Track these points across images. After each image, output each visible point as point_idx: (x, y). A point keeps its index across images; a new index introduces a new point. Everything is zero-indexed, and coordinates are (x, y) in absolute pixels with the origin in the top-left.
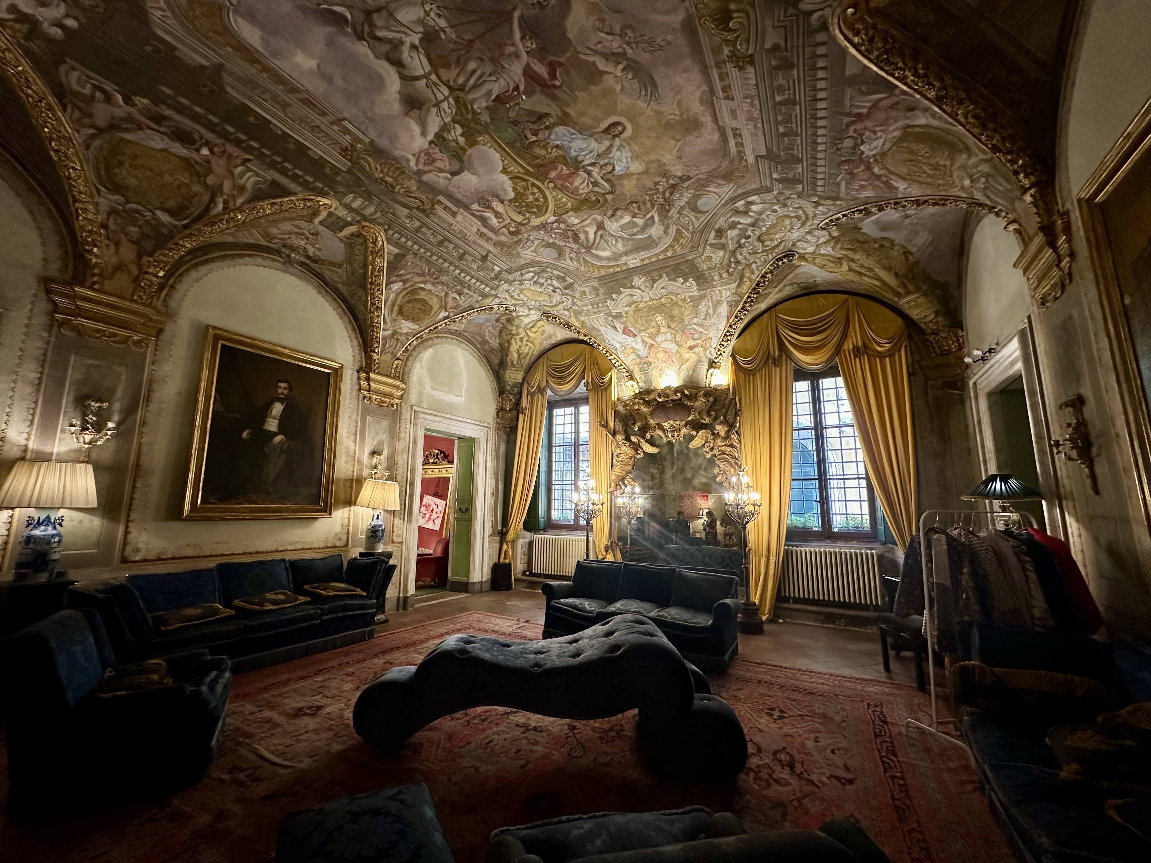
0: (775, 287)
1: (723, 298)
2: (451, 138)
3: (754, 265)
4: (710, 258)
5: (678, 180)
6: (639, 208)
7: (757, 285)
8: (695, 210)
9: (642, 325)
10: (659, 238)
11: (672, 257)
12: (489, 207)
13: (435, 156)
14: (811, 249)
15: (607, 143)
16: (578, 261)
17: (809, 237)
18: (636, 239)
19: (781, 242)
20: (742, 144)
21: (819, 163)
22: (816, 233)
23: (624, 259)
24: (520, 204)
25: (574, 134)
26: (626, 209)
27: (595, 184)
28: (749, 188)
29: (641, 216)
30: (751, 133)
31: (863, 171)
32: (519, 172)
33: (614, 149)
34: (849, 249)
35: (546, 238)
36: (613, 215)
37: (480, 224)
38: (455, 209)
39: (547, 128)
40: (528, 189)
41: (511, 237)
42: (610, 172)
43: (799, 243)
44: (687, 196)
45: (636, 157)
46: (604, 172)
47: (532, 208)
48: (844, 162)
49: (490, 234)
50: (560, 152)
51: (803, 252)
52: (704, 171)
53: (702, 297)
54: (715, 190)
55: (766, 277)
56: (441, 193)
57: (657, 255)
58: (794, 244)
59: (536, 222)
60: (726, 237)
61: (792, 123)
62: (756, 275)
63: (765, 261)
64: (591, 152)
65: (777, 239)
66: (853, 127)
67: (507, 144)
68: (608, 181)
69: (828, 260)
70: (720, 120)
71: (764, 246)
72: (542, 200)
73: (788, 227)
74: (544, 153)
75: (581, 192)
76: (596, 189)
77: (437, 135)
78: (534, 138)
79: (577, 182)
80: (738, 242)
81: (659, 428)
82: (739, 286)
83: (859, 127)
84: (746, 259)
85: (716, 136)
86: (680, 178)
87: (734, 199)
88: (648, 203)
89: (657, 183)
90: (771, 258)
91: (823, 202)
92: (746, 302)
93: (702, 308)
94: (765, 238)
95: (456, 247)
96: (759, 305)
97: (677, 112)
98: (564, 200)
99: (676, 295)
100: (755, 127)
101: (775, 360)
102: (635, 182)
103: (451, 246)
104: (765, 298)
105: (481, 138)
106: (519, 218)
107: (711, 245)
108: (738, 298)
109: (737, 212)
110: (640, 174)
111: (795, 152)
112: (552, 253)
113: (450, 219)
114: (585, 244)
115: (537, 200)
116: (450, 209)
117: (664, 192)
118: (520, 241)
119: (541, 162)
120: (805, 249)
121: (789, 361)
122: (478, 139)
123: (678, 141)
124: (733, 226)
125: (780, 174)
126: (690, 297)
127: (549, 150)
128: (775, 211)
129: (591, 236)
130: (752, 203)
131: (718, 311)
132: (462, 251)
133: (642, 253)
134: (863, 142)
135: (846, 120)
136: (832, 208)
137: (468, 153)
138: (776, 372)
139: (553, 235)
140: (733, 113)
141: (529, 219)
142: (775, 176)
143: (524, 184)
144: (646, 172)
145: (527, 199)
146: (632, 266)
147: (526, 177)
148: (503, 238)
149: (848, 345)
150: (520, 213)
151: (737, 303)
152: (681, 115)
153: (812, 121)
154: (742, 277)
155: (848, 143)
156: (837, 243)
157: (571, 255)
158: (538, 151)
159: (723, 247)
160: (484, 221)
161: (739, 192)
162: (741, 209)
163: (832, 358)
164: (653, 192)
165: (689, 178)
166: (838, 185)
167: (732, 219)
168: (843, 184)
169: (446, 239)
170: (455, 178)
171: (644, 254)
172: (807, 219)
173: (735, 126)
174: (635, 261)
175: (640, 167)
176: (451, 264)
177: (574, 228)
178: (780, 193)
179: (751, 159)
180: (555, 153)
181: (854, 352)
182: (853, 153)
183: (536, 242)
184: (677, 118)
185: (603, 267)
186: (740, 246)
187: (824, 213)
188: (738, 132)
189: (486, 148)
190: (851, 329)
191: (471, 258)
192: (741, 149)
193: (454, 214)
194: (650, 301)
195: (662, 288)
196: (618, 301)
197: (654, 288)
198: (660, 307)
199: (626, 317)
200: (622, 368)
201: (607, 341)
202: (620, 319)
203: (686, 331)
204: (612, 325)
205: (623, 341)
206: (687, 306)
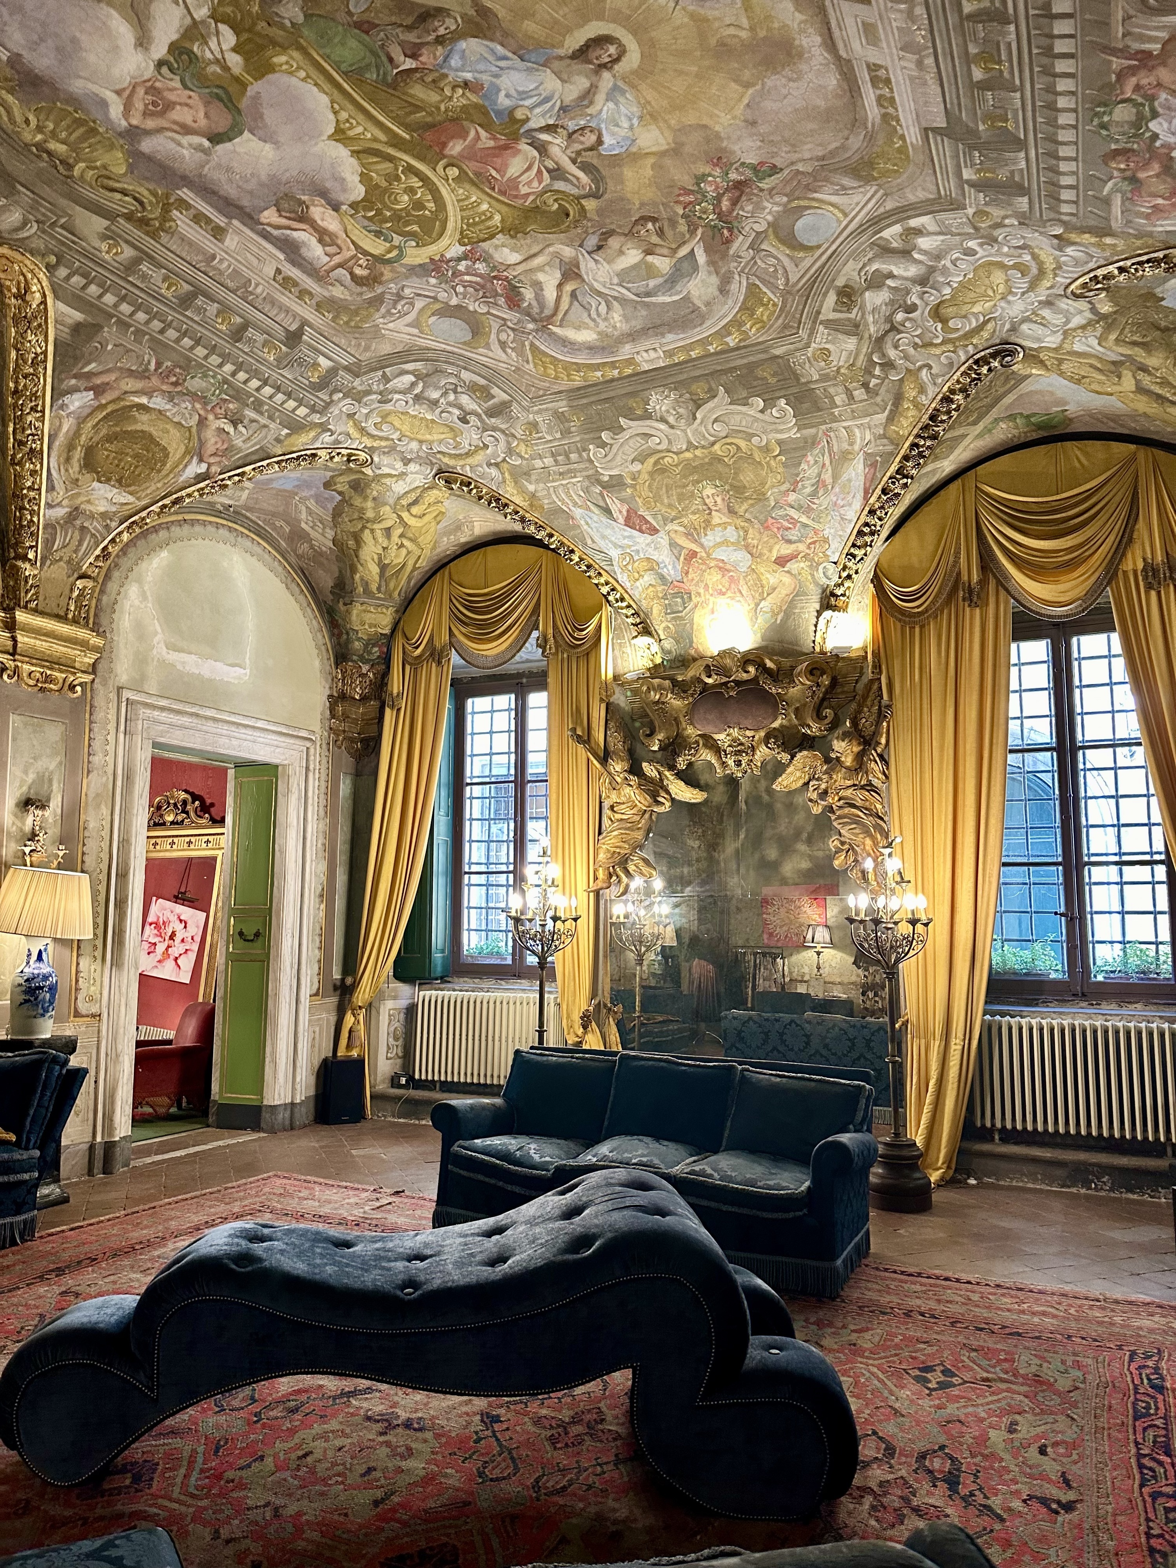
0: (975, 423)
1: (857, 447)
2: (208, 55)
3: (925, 371)
4: (825, 353)
5: (749, 173)
6: (661, 233)
7: (933, 418)
8: (791, 241)
9: (670, 506)
10: (708, 304)
11: (738, 348)
12: (304, 218)
13: (172, 97)
14: (1052, 341)
15: (582, 83)
16: (521, 353)
17: (1046, 313)
18: (654, 304)
19: (986, 323)
20: (892, 100)
21: (1063, 152)
22: (1064, 304)
23: (626, 351)
24: (379, 212)
25: (505, 58)
26: (630, 234)
27: (557, 173)
28: (912, 198)
29: (665, 251)
30: (912, 79)
31: (1157, 176)
32: (375, 139)
33: (600, 98)
34: (1134, 344)
35: (442, 296)
36: (600, 248)
37: (282, 256)
38: (220, 220)
39: (440, 41)
40: (397, 178)
41: (359, 289)
42: (591, 149)
43: (1024, 327)
44: (771, 209)
45: (650, 116)
46: (578, 147)
47: (408, 223)
48: (1116, 153)
49: (308, 283)
50: (474, 98)
51: (1035, 346)
52: (807, 155)
53: (810, 444)
54: (834, 199)
55: (952, 401)
56: (186, 181)
57: (704, 342)
58: (1014, 329)
59: (417, 255)
60: (862, 308)
61: (999, 62)
62: (931, 395)
63: (951, 364)
64: (547, 100)
65: (975, 315)
66: (1133, 81)
67: (345, 74)
68: (585, 167)
69: (1091, 366)
70: (840, 45)
71: (946, 329)
72: (431, 205)
73: (1001, 289)
74: (434, 97)
75: (524, 190)
76: (560, 185)
77: (173, 48)
78: (409, 64)
79: (515, 167)
80: (889, 319)
81: (706, 746)
82: (890, 419)
83: (1145, 82)
84: (906, 357)
85: (832, 80)
86: (755, 168)
87: (877, 222)
88: (682, 221)
89: (700, 179)
90: (963, 358)
91: (1073, 237)
92: (906, 458)
93: (809, 469)
94: (950, 311)
95: (225, 310)
96: (938, 464)
97: (745, 22)
98: (485, 207)
99: (749, 437)
100: (920, 64)
101: (970, 591)
102: (649, 172)
103: (212, 309)
104: (952, 449)
105: (283, 59)
106: (377, 247)
107: (828, 323)
108: (890, 448)
109: (885, 251)
110: (663, 154)
111: (1010, 125)
112: (458, 330)
113: (208, 243)
114: (536, 310)
115: (419, 205)
116: (209, 221)
117: (719, 198)
118: (378, 301)
119: (429, 119)
120: (1039, 340)
121: (1002, 593)
122: (275, 60)
123: (747, 85)
124: (876, 282)
125: (978, 171)
126: (780, 443)
127: (448, 92)
128: (970, 252)
129: (550, 294)
130: (918, 232)
131: (845, 477)
132: (239, 320)
133: (670, 337)
134: (1155, 115)
135: (1116, 63)
136: (1093, 250)
137: (250, 91)
138: (973, 618)
139: (460, 289)
140: (869, 31)
141: (399, 247)
142: (967, 174)
143: (387, 166)
144: (676, 151)
145: (397, 202)
146: (646, 367)
147: (391, 151)
148: (338, 292)
149: (1134, 562)
150: (378, 234)
151: (888, 457)
152: (752, 29)
153: (1045, 60)
154: (898, 398)
155: (1122, 114)
156: (1108, 328)
157: (503, 337)
158: (419, 92)
159: (854, 329)
160: (291, 250)
161: (890, 205)
162: (895, 245)
163: (1097, 589)
164: (691, 198)
165: (774, 170)
166: (1107, 202)
167: (875, 266)
168: (1117, 200)
169: (198, 291)
170: (219, 147)
171: (673, 340)
172: (1042, 272)
173: (872, 60)
174: (653, 354)
175: (662, 141)
176: (213, 350)
177: (510, 274)
178: (979, 213)
179: (913, 135)
180: (459, 99)
181: (1145, 578)
182: (1135, 136)
183: (419, 304)
184: (744, 34)
185: (578, 367)
186: (894, 328)
187: (1077, 263)
188: (882, 73)
189: (294, 81)
190: (1141, 525)
191: (260, 338)
192: (891, 110)
193: (218, 233)
194: (687, 450)
195: (716, 420)
196: (615, 448)
197: (698, 421)
198: (710, 464)
199: (633, 486)
200: (624, 604)
201: (589, 542)
202: (620, 491)
203: (770, 521)
204: (602, 504)
205: (626, 541)
206: (772, 463)
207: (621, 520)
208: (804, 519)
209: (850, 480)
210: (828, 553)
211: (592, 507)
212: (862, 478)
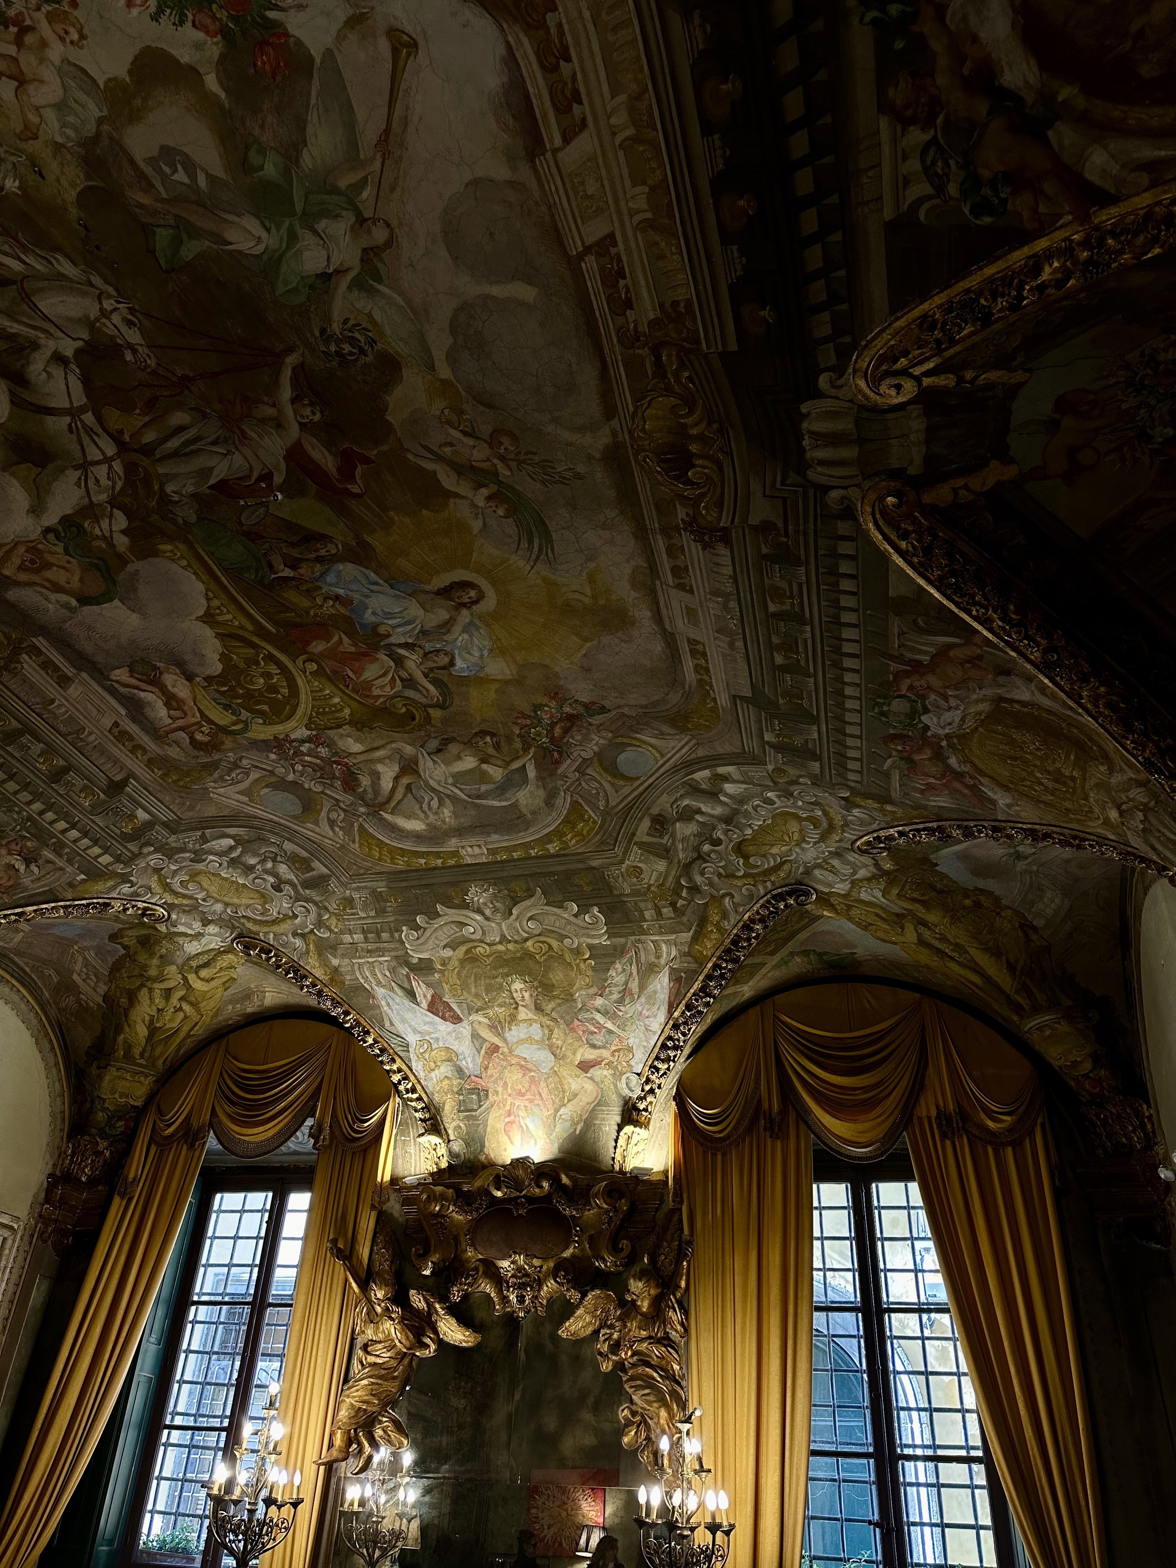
0: (772, 953)
1: (663, 961)
2: (97, 531)
3: (727, 899)
4: (637, 872)
5: (581, 709)
6: (497, 747)
7: (735, 942)
8: (613, 770)
9: (477, 995)
10: (533, 813)
11: (557, 856)
12: (156, 682)
13: (51, 559)
14: (841, 888)
15: (443, 615)
16: (348, 830)
17: (835, 862)
18: (484, 806)
19: (782, 863)
20: (707, 670)
21: (849, 730)
22: (852, 857)
23: (453, 843)
24: (232, 689)
25: (376, 583)
26: (469, 743)
27: (410, 683)
28: (721, 750)
29: (499, 762)
30: (724, 656)
31: (930, 759)
32: (242, 627)
33: (457, 629)
34: (914, 900)
35: (280, 771)
36: (439, 751)
37: (123, 712)
38: (70, 671)
39: (319, 560)
40: (257, 663)
41: (196, 753)
42: (444, 668)
43: (817, 872)
44: (597, 742)
45: (499, 651)
46: (431, 664)
47: (258, 702)
48: (894, 737)
49: (145, 740)
50: (342, 610)
51: (827, 890)
52: (633, 702)
53: (618, 952)
54: (653, 741)
55: (752, 930)
56: (44, 631)
57: (526, 846)
58: (808, 872)
59: (261, 731)
60: (673, 836)
61: (797, 653)
62: (733, 922)
63: (751, 896)
64: (409, 623)
65: (774, 856)
66: (908, 682)
67: (226, 571)
68: (436, 682)
69: (877, 915)
70: (666, 620)
71: (748, 865)
72: (285, 691)
73: (796, 836)
74: (306, 603)
75: (376, 692)
76: (410, 693)
77: (65, 520)
78: (288, 573)
79: (371, 672)
80: (697, 849)
81: (486, 1274)
82: (695, 939)
83: (917, 684)
84: (711, 884)
85: (658, 647)
86: (586, 706)
87: (690, 765)
88: (518, 740)
89: (538, 707)
90: (762, 892)
91: (858, 800)
92: (709, 977)
93: (617, 975)
94: (751, 849)
95: (50, 750)
96: (738, 988)
97: (588, 591)
98: (337, 700)
99: (561, 938)
100: (731, 645)
101: (771, 1121)
102: (493, 695)
103: (37, 747)
104: (752, 975)
105: (169, 547)
106: (223, 718)
107: (641, 845)
108: (694, 966)
109: (695, 790)
110: (507, 682)
111: (805, 703)
112: (289, 803)
113: (51, 689)
114: (370, 796)
115: (274, 689)
116: (57, 669)
117: (553, 725)
118: (215, 765)
119: (298, 620)
120: (830, 885)
121: (802, 1126)
122: (161, 547)
123: (586, 640)
124: (687, 815)
125: (778, 736)
126: (591, 947)
127: (319, 601)
128: (770, 802)
129: (386, 784)
130: (726, 778)
131: (651, 988)
132: (62, 762)
133: (495, 837)
134: (926, 711)
135: (894, 666)
136: (876, 814)
137: (130, 568)
138: (775, 1150)
139: (299, 767)
140: (691, 614)
141: (246, 723)
142: (768, 737)
143: (249, 652)
144: (518, 682)
145: (253, 684)
146: (469, 861)
147: (255, 639)
148: (173, 752)
149: (928, 1108)
150: (227, 707)
151: (692, 975)
152: (594, 597)
153: (835, 657)
154: (703, 921)
155: (898, 706)
156: (891, 883)
157: (334, 815)
158: (292, 596)
159: (666, 853)
160: (136, 709)
161: (701, 753)
162: (704, 786)
163: (894, 1133)
164: (528, 722)
165: (603, 710)
166: (887, 775)
167: (686, 802)
168: (896, 776)
169: (27, 729)
170: (86, 609)
171: (497, 840)
172: (831, 827)
173: (692, 636)
174: (477, 850)
175: (507, 671)
176: (26, 786)
177: (350, 761)
178: (778, 770)
179: (723, 699)
180: (329, 608)
181: (939, 1125)
182: (910, 725)
183: (254, 775)
184: (587, 600)
185: (403, 852)
186: (701, 857)
187: (862, 823)
188: (700, 647)
189: (174, 567)
190: (931, 1073)
191: (79, 782)
192: (706, 677)
193: (64, 681)
194: (500, 942)
195: (530, 919)
196: (428, 933)
197: (514, 917)
198: (521, 959)
199: (442, 972)
200: (415, 1096)
201: (387, 1024)
202: (427, 975)
203: (576, 1022)
204: (407, 986)
205: (426, 1028)
206: (582, 966)
207: (425, 1005)
208: (609, 1025)
209: (655, 992)
210: (632, 1063)
211: (396, 988)
212: (667, 991)
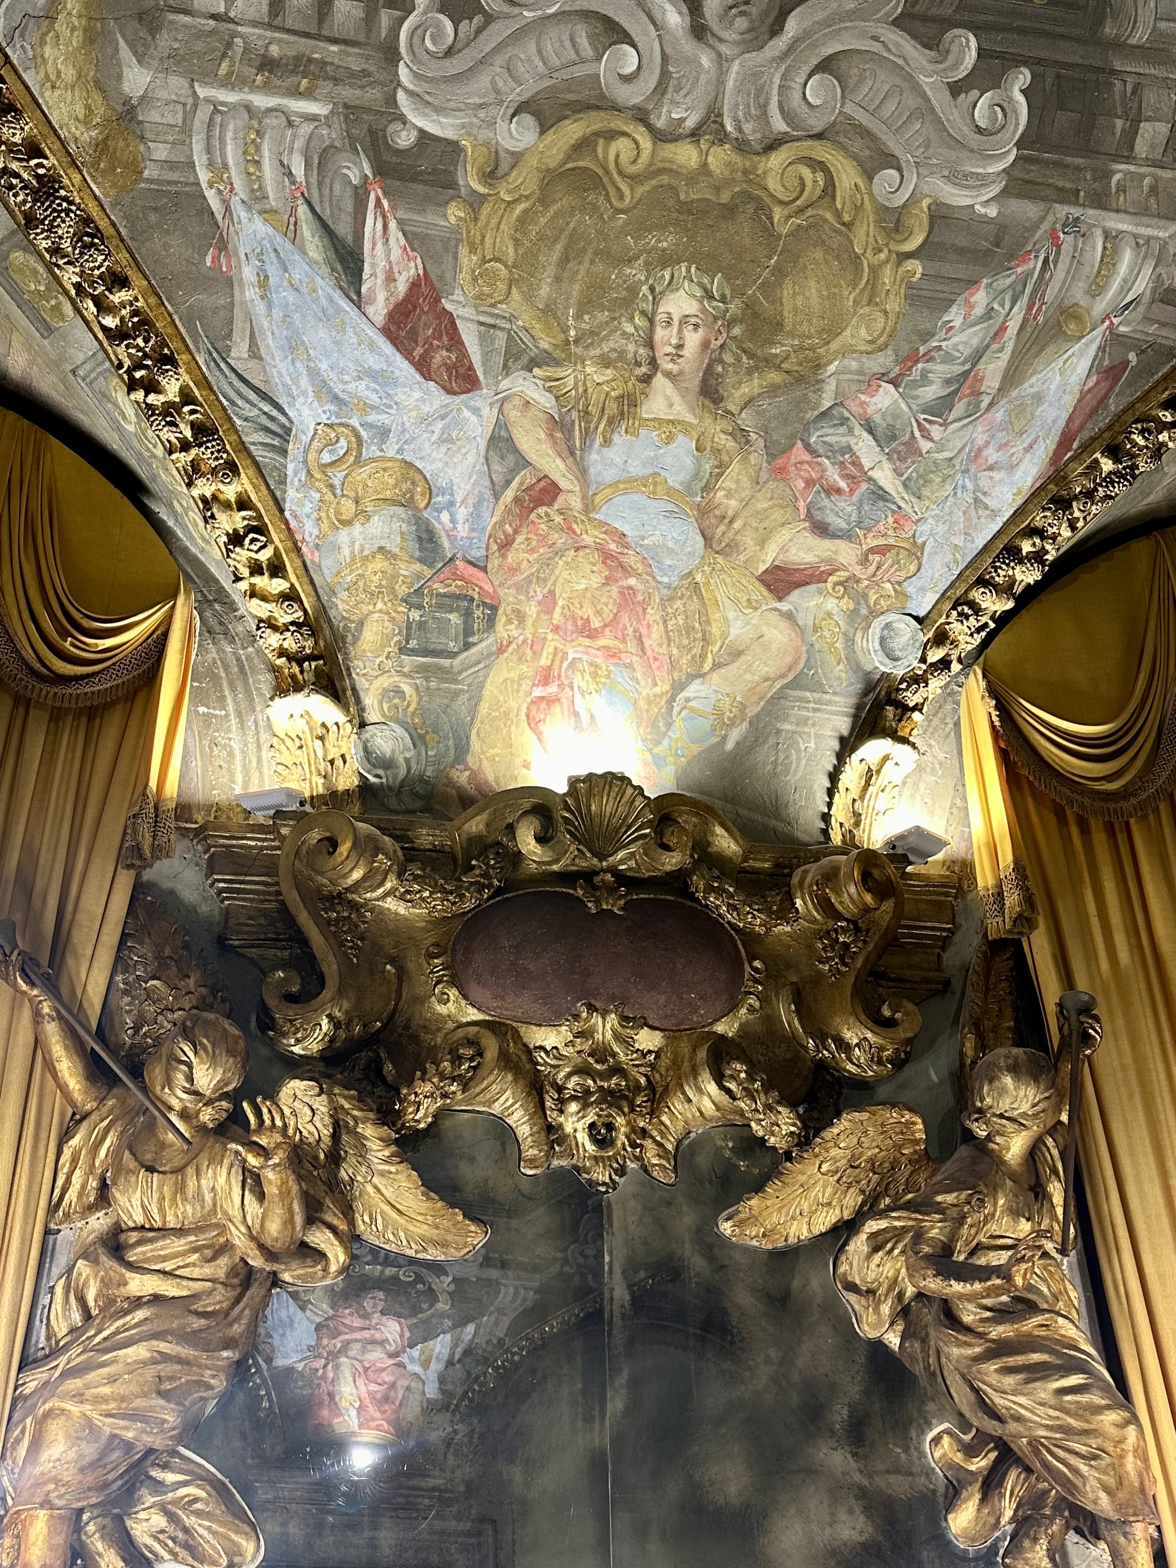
53: (1005, 250)
93: (963, 325)
99: (876, 161)
126: (938, 216)
194: (695, 135)
195: (825, 66)
198: (729, 211)
199: (475, 202)
201: (239, 351)
202: (421, 204)
203: (799, 452)
204: (343, 228)
205: (362, 389)
206: (887, 276)
207: (379, 310)
208: (885, 476)
209: (1038, 398)
210: (910, 588)
211: (308, 231)
212: (1070, 401)
